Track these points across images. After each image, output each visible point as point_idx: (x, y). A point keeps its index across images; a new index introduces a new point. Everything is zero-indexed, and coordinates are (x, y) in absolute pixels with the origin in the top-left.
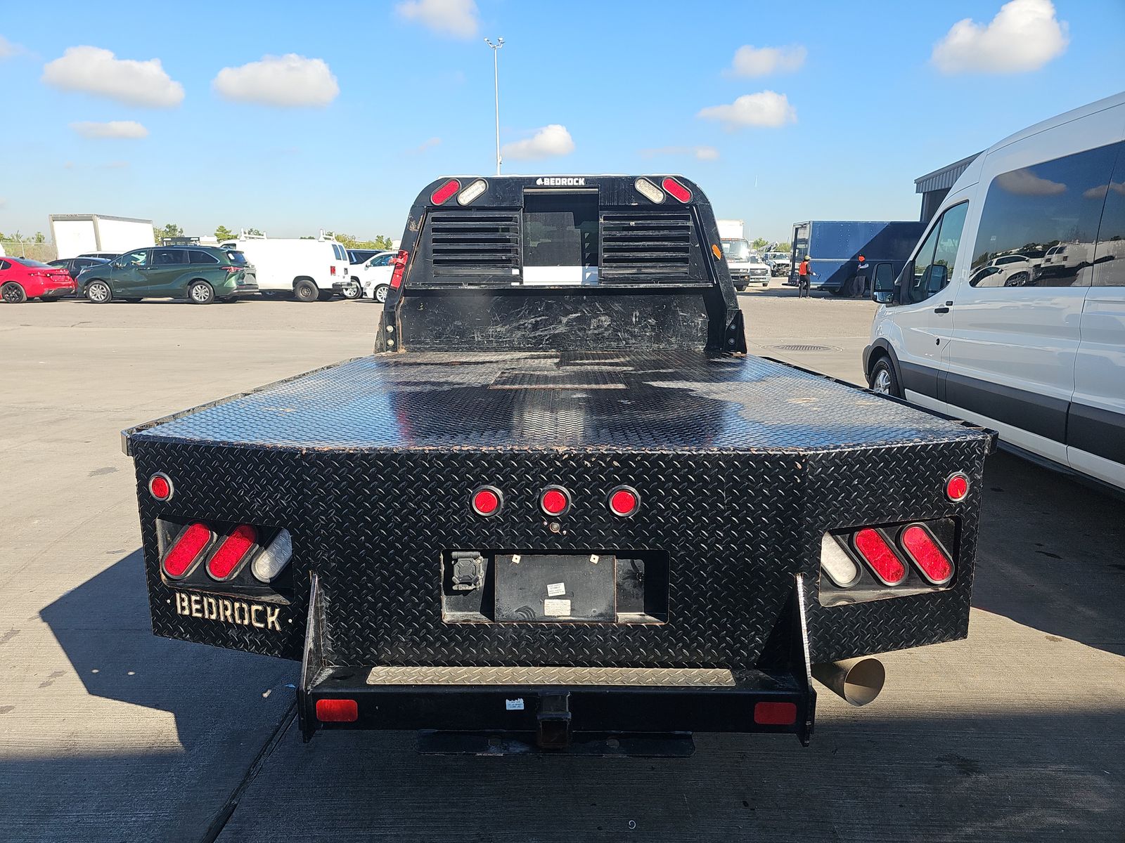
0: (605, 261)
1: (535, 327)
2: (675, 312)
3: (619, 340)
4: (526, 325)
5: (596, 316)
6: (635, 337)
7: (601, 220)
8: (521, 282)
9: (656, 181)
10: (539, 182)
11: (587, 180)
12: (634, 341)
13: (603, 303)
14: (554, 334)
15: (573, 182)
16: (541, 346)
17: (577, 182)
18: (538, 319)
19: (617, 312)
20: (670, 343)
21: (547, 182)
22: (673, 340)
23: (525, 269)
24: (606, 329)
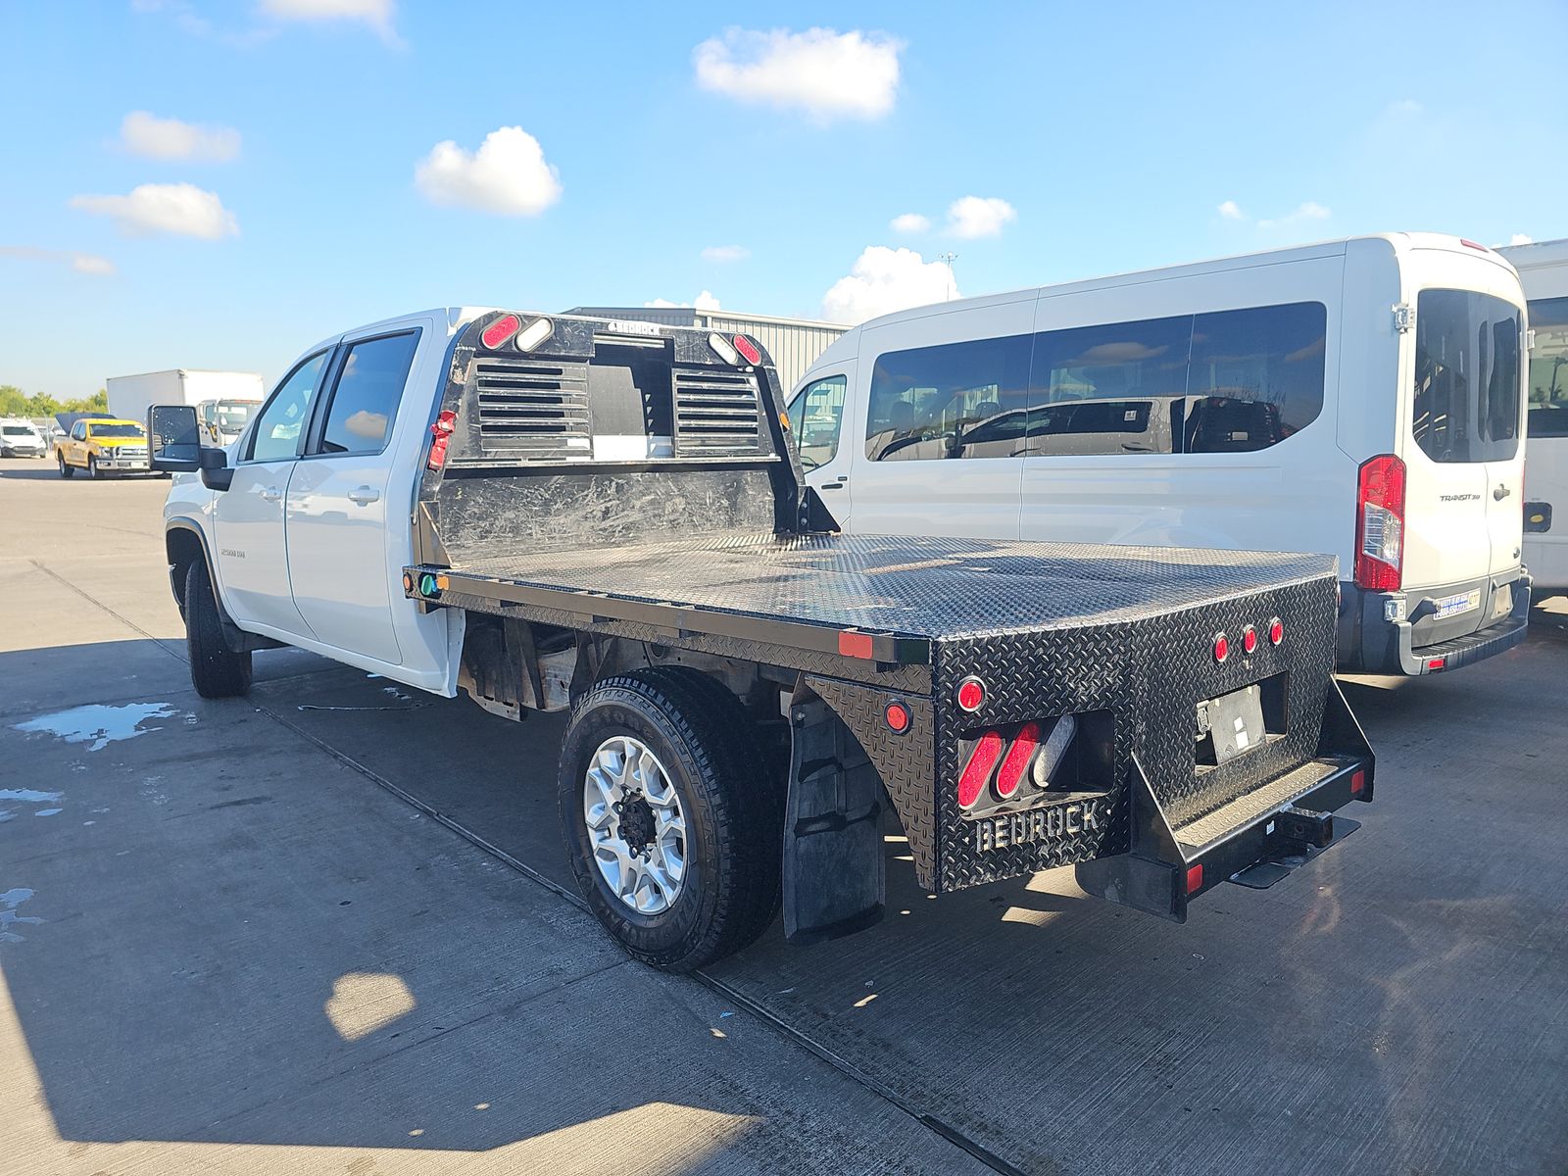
0: (682, 430)
1: (606, 515)
2: (745, 490)
3: (695, 527)
4: (594, 513)
5: (670, 498)
6: (710, 521)
7: (675, 380)
8: (592, 457)
12: (710, 527)
13: (676, 482)
14: (627, 524)
16: (613, 540)
18: (609, 505)
19: (691, 492)
23: (596, 438)
24: (681, 514)
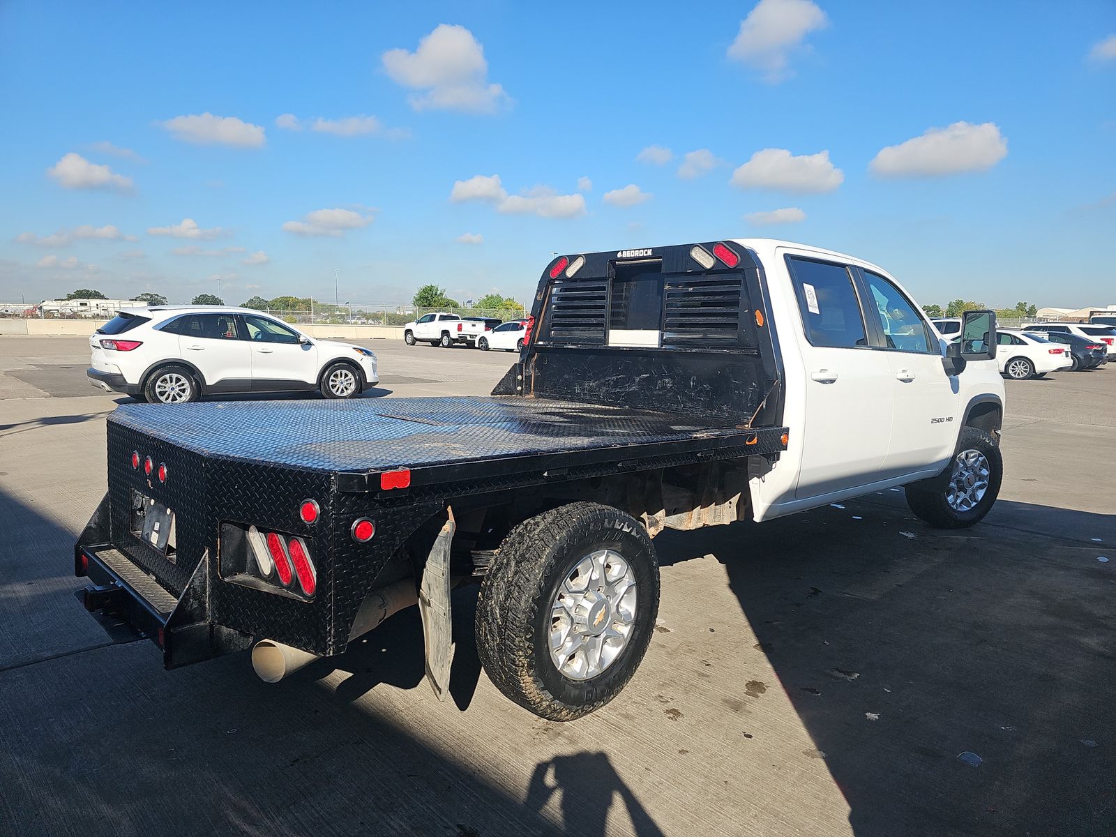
1: (616, 384)
2: (728, 379)
3: (678, 402)
4: (610, 381)
5: (662, 377)
6: (691, 400)
7: (667, 287)
8: (608, 344)
9: (708, 247)
10: (619, 255)
11: (654, 250)
12: (690, 405)
13: (667, 364)
14: (629, 392)
15: (643, 253)
16: (618, 402)
17: (646, 253)
18: (619, 377)
19: (678, 375)
20: (720, 409)
21: (625, 255)
22: (725, 407)
23: (610, 332)
24: (669, 391)
